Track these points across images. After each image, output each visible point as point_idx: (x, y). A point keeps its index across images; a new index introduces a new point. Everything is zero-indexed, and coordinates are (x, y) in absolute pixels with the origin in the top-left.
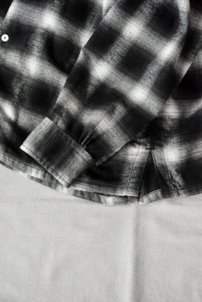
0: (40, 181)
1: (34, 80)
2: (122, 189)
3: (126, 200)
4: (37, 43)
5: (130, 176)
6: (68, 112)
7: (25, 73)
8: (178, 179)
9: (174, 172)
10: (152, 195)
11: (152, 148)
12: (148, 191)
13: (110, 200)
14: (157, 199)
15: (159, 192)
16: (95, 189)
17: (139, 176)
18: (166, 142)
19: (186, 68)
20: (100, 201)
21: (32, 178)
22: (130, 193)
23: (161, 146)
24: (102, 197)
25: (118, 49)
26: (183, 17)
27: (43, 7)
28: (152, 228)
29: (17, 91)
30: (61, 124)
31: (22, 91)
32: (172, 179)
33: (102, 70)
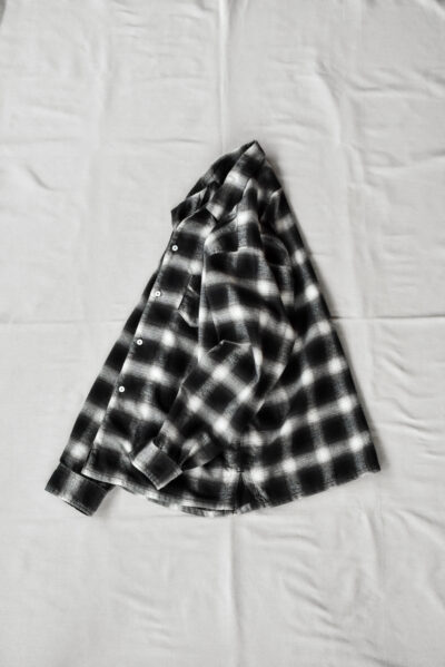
0: (156, 501)
1: (147, 422)
2: (221, 504)
3: (223, 513)
4: (148, 393)
5: (226, 494)
6: (169, 440)
7: (139, 417)
8: (263, 494)
9: (260, 489)
10: (243, 508)
11: (242, 471)
12: (240, 505)
13: (211, 513)
14: (248, 511)
15: (249, 506)
16: (200, 505)
17: (233, 494)
18: (252, 465)
19: (260, 405)
20: (203, 515)
21: (150, 499)
22: (227, 508)
23: (249, 469)
24: (205, 512)
25: (207, 387)
26: (258, 369)
27: (151, 363)
28: (245, 534)
29: (134, 431)
30: (164, 450)
31: (138, 431)
32: (259, 495)
33: (195, 404)
